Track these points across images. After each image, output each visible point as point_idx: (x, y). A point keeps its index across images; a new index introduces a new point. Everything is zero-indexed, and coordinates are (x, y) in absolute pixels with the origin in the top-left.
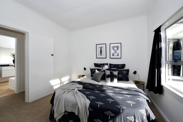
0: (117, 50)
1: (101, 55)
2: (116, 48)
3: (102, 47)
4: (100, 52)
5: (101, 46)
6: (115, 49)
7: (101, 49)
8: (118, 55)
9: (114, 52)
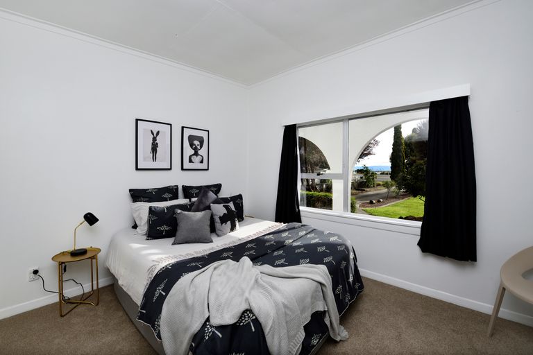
0: (199, 147)
1: (154, 159)
2: (196, 143)
3: (158, 133)
4: (152, 148)
5: (155, 128)
6: (195, 145)
7: (154, 139)
8: (202, 162)
9: (193, 152)
